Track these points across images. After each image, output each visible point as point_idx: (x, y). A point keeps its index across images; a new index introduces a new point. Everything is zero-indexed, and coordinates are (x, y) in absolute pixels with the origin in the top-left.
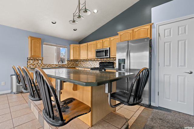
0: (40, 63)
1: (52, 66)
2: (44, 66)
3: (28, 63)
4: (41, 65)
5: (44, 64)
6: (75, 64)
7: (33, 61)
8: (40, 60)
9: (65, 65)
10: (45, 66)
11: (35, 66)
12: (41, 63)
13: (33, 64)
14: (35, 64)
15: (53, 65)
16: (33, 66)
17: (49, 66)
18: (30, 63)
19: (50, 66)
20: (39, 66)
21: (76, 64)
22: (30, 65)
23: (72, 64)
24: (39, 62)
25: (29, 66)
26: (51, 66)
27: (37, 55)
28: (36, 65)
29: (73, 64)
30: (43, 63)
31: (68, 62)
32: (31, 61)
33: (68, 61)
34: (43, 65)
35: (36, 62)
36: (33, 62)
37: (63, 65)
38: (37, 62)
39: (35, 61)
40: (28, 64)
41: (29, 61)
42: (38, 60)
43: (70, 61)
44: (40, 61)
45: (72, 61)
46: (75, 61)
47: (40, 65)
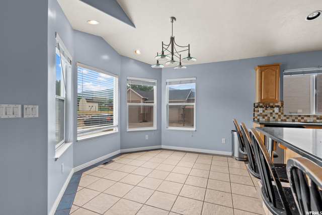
0: (277, 114)
1: (305, 118)
2: (285, 118)
3: (255, 113)
4: (279, 116)
5: (285, 116)
7: (264, 109)
8: (278, 106)
10: (288, 118)
11: (266, 118)
12: (280, 113)
13: (264, 114)
14: (266, 115)
15: (309, 116)
16: (264, 118)
17: (296, 118)
18: (258, 113)
20: (274, 118)
22: (258, 115)
24: (274, 111)
25: (256, 117)
26: (302, 118)
27: (271, 98)
28: (269, 115)
30: (282, 113)
32: (261, 110)
34: (282, 116)
35: (269, 111)
36: (263, 111)
38: (272, 111)
39: (266, 109)
40: (256, 115)
41: (256, 109)
42: (272, 107)
44: (276, 110)
47: (277, 116)
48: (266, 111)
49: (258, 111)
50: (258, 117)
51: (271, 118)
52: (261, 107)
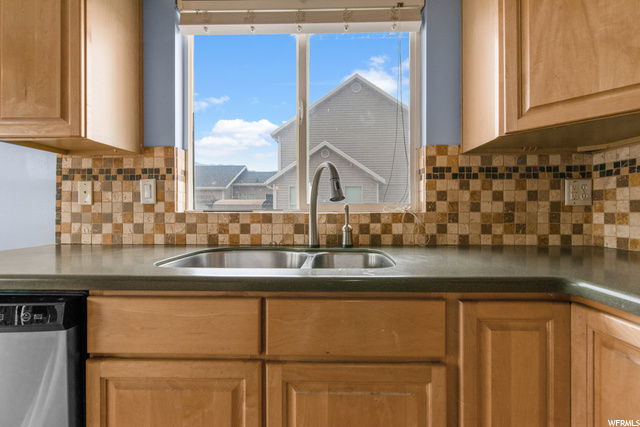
0: (149, 208)
1: (255, 228)
2: (180, 229)
3: (65, 205)
4: (159, 218)
5: (181, 218)
6: (542, 210)
7: (98, 185)
8: (153, 173)
9: (397, 229)
10: (192, 229)
11: (107, 228)
12: (160, 207)
13: (97, 209)
14: (108, 218)
15: (267, 219)
16: (97, 229)
18: (76, 209)
19: (234, 229)
20: (139, 228)
21: (556, 208)
22: (76, 218)
23: (489, 206)
24: (137, 196)
25: (68, 228)
28: (118, 218)
29: (507, 217)
30: (171, 206)
31: (441, 185)
32: (84, 191)
33: (436, 173)
34: (170, 218)
35: (117, 196)
36: (96, 197)
37: (376, 228)
38: (129, 197)
39: (108, 188)
40: (66, 218)
41: (67, 186)
42: (132, 176)
43: (464, 175)
44: (146, 189)
45: (491, 173)
46: (532, 173)
47: (149, 222)
48: (107, 195)
49: (73, 196)
50: (76, 227)
51: (128, 228)
52: (88, 175)
